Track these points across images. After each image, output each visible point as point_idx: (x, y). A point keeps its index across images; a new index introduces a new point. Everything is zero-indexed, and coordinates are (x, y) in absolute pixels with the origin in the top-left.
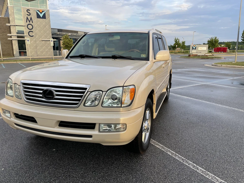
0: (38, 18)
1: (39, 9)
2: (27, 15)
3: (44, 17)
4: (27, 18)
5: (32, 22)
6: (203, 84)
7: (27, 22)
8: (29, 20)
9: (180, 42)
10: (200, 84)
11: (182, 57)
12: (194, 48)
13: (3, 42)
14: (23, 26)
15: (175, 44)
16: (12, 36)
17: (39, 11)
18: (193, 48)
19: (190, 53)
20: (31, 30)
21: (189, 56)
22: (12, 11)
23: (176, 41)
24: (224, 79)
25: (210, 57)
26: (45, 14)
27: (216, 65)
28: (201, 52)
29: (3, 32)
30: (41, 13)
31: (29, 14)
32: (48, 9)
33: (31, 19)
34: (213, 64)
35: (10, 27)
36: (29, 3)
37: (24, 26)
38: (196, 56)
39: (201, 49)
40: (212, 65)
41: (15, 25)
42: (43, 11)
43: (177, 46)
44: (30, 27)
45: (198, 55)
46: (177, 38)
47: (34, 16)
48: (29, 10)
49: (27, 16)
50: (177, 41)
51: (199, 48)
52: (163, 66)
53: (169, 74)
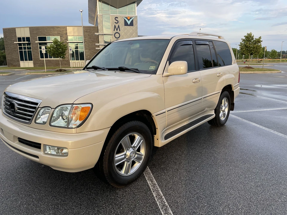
0: (125, 25)
1: (127, 15)
2: (115, 22)
3: (132, 24)
4: (115, 26)
5: (120, 31)
7: (114, 30)
8: (117, 28)
13: (92, 51)
14: (110, 35)
16: (100, 45)
17: (127, 18)
20: (118, 39)
22: (101, 19)
26: (132, 21)
29: (92, 42)
30: (129, 20)
31: (117, 22)
32: (136, 15)
33: (119, 27)
35: (98, 36)
36: (117, 10)
37: (112, 35)
41: (103, 35)
42: (131, 18)
44: (117, 35)
47: (122, 23)
48: (117, 18)
49: (115, 24)
52: (194, 81)
53: (221, 91)
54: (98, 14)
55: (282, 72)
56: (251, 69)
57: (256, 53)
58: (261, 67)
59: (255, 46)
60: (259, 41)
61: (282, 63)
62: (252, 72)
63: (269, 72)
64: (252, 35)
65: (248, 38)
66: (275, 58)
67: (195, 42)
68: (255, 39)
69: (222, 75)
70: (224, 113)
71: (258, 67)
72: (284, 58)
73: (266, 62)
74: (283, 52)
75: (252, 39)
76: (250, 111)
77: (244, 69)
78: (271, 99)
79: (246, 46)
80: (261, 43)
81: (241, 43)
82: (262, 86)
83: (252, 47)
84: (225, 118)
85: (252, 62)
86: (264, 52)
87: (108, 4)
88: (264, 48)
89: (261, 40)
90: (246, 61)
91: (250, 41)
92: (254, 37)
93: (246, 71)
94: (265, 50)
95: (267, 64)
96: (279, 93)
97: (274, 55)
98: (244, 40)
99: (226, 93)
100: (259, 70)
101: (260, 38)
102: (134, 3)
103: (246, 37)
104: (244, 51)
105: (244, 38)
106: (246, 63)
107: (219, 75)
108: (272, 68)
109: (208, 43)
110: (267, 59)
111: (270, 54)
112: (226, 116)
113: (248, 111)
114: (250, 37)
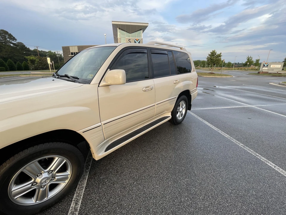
1: (136, 38)
6: (247, 106)
9: (252, 60)
10: (242, 107)
11: (250, 74)
12: (266, 65)
15: (246, 63)
17: (136, 40)
18: (264, 66)
19: (260, 70)
21: (259, 73)
22: (120, 41)
23: (248, 59)
24: (282, 102)
25: (283, 75)
27: (284, 84)
28: (273, 70)
30: (137, 41)
32: (142, 38)
34: (281, 82)
36: (130, 35)
38: (266, 74)
39: (275, 66)
40: (279, 84)
42: (138, 40)
43: (248, 63)
45: (269, 72)
46: (249, 57)
48: (130, 40)
50: (250, 59)
51: (272, 65)
52: (144, 89)
53: (177, 96)
54: (118, 37)
55: (234, 77)
56: (214, 75)
57: (217, 64)
58: (220, 73)
59: (217, 59)
60: (219, 56)
61: (234, 71)
62: (214, 76)
63: (224, 77)
64: (216, 52)
65: (213, 54)
66: (230, 67)
67: (151, 50)
68: (217, 54)
69: (179, 82)
70: (182, 113)
71: (218, 73)
72: (236, 67)
73: (224, 69)
74: (236, 64)
75: (215, 54)
76: (206, 109)
77: (209, 74)
78: (223, 98)
79: (211, 59)
80: (221, 57)
81: (208, 57)
82: (220, 87)
83: (215, 60)
84: (182, 117)
85: (215, 70)
86: (223, 63)
87: (125, 31)
88: (223, 61)
89: (221, 55)
90: (212, 69)
91: (214, 55)
92: (217, 53)
93: (210, 75)
94: (223, 62)
95: (224, 71)
96: (230, 93)
97: (229, 65)
98: (210, 55)
99: (184, 97)
100: (218, 75)
101: (221, 53)
102: (141, 30)
103: (212, 53)
104: (209, 62)
105: (210, 54)
106: (211, 70)
107: (176, 82)
108: (227, 74)
109: (166, 52)
110: (225, 68)
111: (227, 64)
112: (183, 115)
113: (204, 109)
114: (214, 53)
